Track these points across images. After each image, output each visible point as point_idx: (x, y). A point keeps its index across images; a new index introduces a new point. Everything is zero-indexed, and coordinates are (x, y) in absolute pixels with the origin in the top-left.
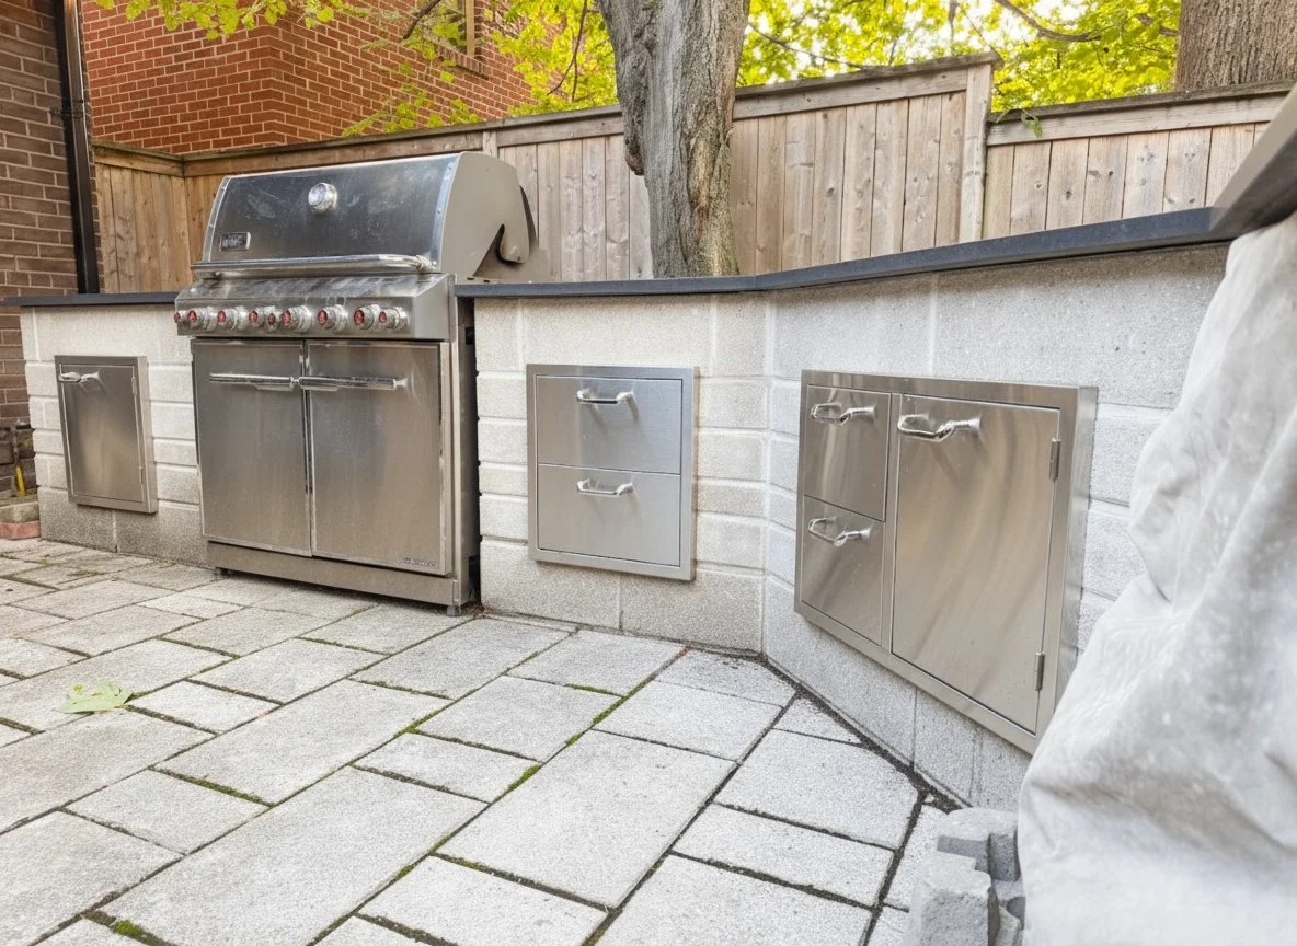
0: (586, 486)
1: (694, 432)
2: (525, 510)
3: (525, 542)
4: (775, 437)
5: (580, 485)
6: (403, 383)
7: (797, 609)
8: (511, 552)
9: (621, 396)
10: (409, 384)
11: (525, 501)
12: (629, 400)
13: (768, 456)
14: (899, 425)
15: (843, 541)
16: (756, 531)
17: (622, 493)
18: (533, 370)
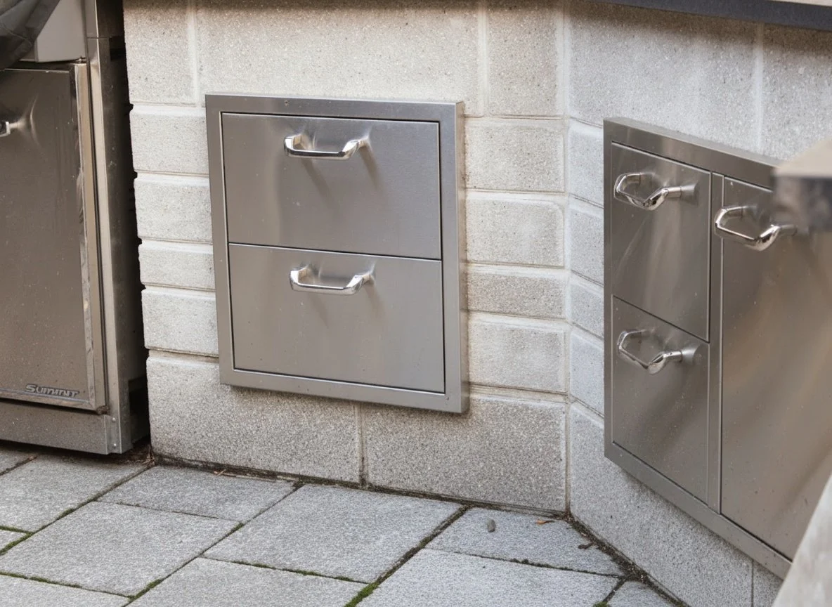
0: (301, 278)
1: (460, 194)
2: (212, 310)
3: (214, 359)
4: (576, 206)
5: (295, 275)
6: (18, 125)
7: (607, 454)
8: (192, 373)
9: (349, 146)
10: (28, 126)
11: (212, 297)
12: (363, 149)
13: (567, 231)
14: (718, 221)
15: (661, 364)
16: (553, 338)
17: (357, 287)
18: (216, 105)
